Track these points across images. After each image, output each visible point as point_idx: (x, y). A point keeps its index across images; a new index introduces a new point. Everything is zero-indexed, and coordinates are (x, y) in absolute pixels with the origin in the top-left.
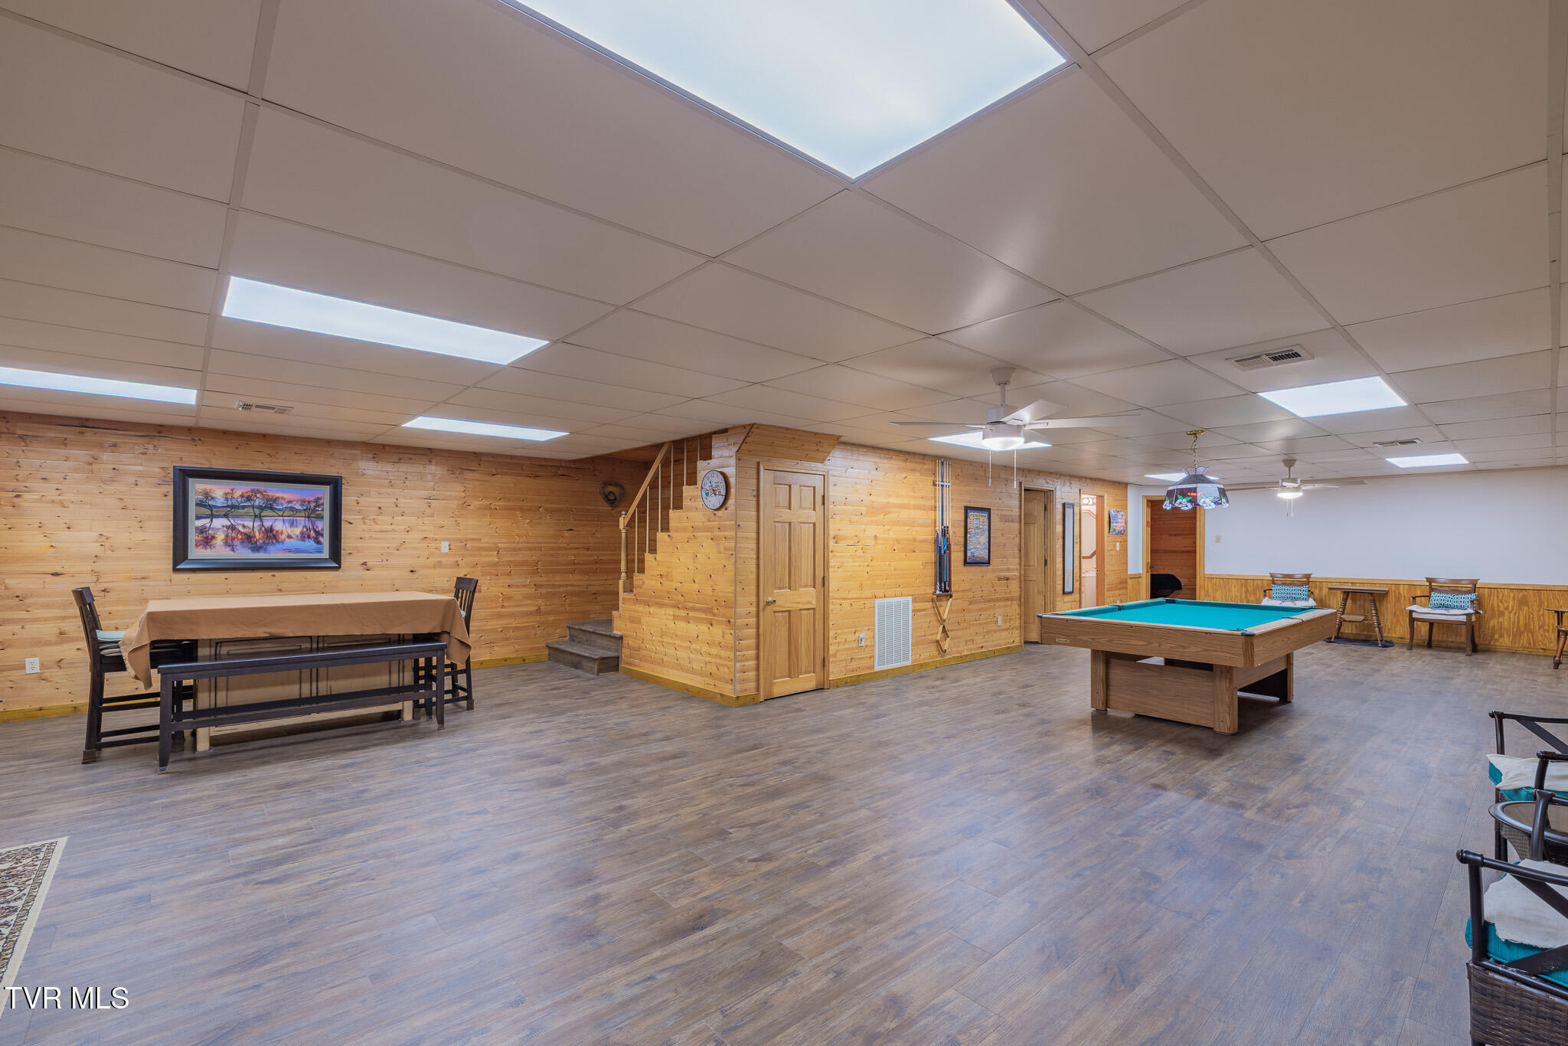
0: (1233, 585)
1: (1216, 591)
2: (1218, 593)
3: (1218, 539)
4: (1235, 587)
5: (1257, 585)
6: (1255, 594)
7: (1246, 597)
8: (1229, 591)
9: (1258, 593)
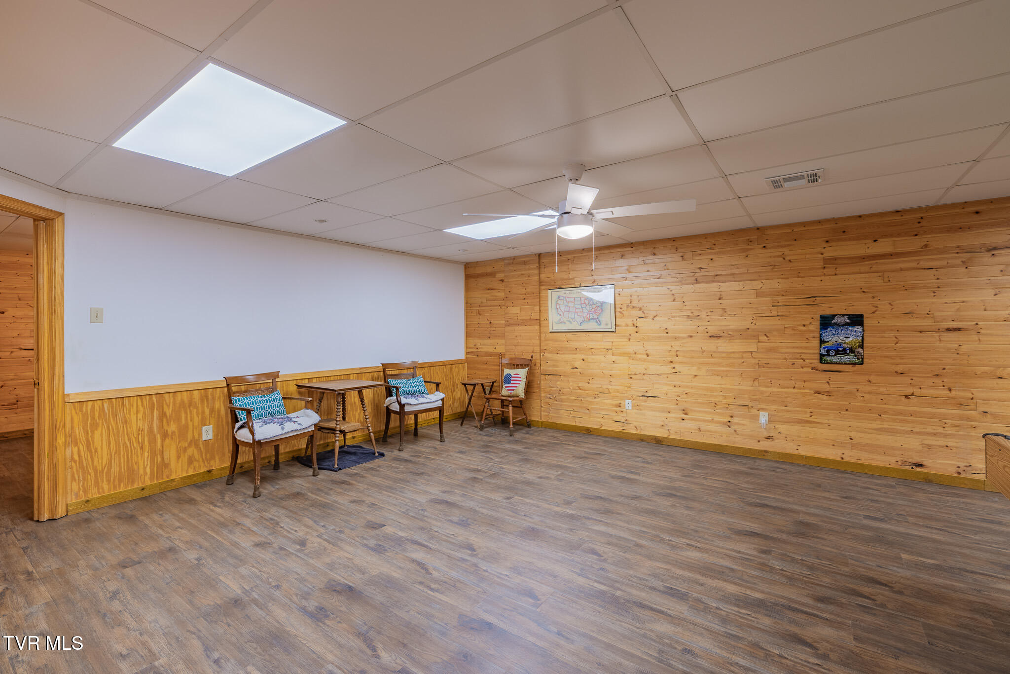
0: (134, 410)
1: (95, 427)
2: (97, 434)
3: (96, 317)
4: (138, 412)
5: (183, 402)
6: (178, 419)
7: (161, 427)
8: (125, 422)
9: (183, 415)
